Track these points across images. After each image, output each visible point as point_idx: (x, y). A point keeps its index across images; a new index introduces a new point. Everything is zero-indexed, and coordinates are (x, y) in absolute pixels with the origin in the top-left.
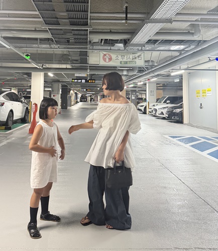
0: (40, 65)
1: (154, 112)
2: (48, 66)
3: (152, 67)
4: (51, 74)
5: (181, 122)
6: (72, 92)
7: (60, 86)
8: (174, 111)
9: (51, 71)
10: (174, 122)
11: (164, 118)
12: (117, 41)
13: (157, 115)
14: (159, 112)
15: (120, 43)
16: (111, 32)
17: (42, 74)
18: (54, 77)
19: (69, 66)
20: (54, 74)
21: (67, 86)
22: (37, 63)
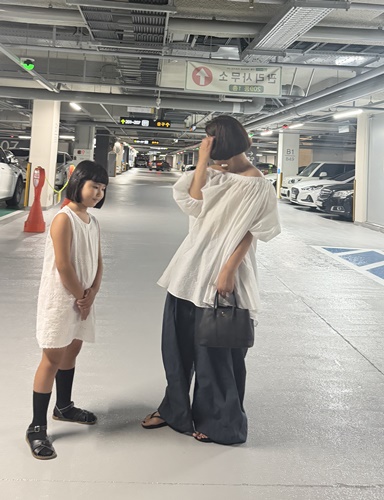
0: (53, 84)
1: (292, 195)
2: (70, 87)
3: (295, 98)
4: (75, 106)
5: (348, 218)
6: (117, 144)
7: (94, 131)
8: (335, 195)
9: (77, 100)
10: (335, 219)
11: (313, 210)
12: (224, 41)
13: (299, 201)
14: (303, 195)
15: (231, 45)
16: (214, 22)
17: (56, 104)
18: (82, 111)
19: (116, 90)
20: (82, 105)
21: (108, 132)
22: (47, 80)
